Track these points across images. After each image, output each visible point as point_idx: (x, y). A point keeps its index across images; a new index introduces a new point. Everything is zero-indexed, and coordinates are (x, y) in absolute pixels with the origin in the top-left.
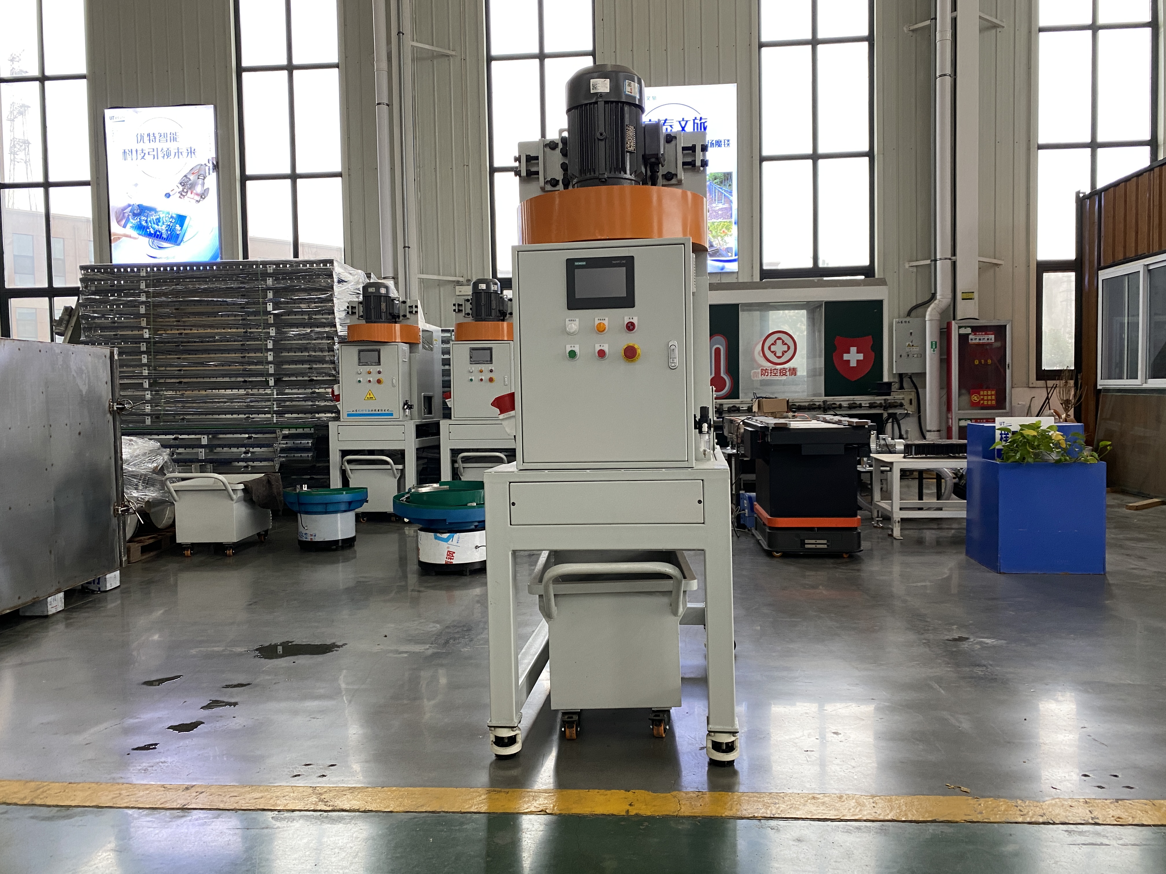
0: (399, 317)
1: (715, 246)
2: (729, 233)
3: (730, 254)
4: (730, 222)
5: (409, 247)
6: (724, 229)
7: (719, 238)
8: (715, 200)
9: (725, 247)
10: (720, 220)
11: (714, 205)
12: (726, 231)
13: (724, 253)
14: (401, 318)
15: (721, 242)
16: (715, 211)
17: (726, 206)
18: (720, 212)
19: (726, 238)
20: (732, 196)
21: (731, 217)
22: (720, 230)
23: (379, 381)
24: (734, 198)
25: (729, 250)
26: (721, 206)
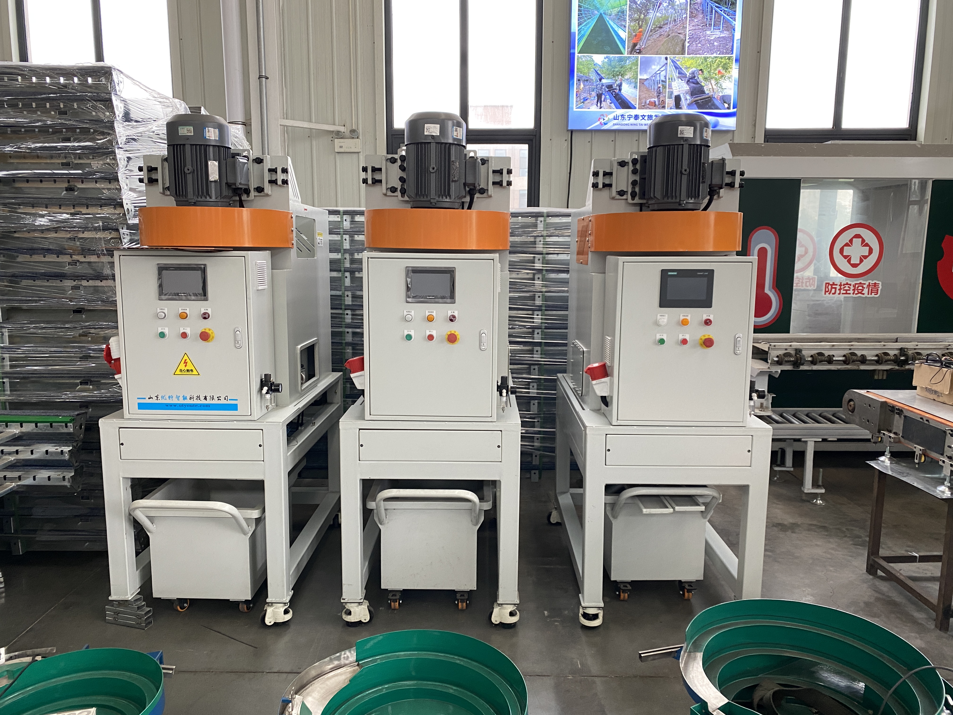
0: (247, 191)
1: (707, 92)
2: (727, 75)
3: (726, 105)
4: (729, 58)
5: (267, 78)
6: (720, 68)
7: (713, 82)
8: (710, 25)
9: (721, 94)
10: (715, 55)
11: (708, 32)
12: (723, 72)
13: (718, 103)
14: (253, 193)
15: (714, 87)
16: (709, 41)
17: (725, 34)
18: (716, 44)
19: (721, 81)
20: (735, 20)
21: (732, 50)
22: (715, 69)
23: (205, 336)
24: (738, 24)
25: (725, 99)
26: (718, 34)
